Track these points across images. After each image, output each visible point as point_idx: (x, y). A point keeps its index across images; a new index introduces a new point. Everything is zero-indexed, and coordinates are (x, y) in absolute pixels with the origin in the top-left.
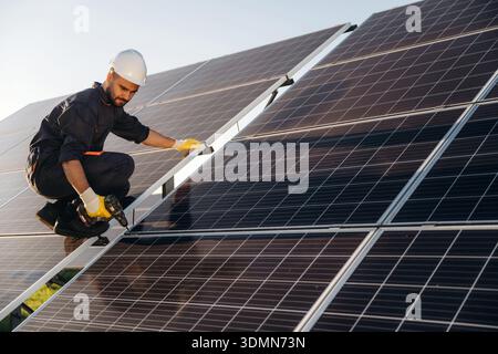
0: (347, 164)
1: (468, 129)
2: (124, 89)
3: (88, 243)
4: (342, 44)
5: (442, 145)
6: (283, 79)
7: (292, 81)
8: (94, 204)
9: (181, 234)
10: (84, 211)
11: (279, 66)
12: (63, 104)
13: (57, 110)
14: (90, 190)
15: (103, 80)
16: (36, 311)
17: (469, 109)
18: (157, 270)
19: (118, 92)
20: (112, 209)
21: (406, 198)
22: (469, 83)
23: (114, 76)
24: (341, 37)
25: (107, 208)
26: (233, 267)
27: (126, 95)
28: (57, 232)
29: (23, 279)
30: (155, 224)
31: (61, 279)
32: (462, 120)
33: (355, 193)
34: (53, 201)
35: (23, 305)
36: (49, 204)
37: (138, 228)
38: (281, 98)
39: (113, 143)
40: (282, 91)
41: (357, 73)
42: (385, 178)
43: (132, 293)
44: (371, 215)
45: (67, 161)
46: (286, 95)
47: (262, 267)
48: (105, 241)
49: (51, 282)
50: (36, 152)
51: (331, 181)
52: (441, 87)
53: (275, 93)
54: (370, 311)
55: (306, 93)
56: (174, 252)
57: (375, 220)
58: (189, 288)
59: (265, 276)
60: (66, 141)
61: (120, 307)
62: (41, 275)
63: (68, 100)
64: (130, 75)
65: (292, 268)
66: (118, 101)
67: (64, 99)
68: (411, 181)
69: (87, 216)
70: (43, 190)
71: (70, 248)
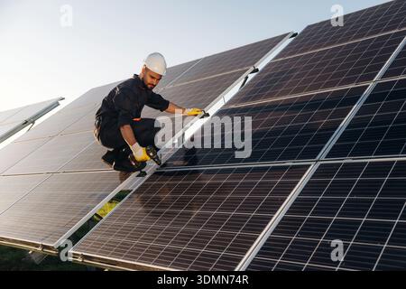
0: (295, 122)
1: (371, 98)
2: (153, 78)
3: (134, 175)
4: (289, 45)
5: (356, 108)
6: (252, 69)
7: (257, 70)
8: (139, 152)
9: (192, 168)
10: (133, 158)
11: (248, 61)
12: (115, 89)
13: (112, 93)
14: (137, 144)
15: (139, 72)
16: (104, 218)
17: (371, 85)
18: (178, 191)
19: (149, 80)
20: (151, 154)
21: (333, 143)
22: (370, 69)
23: (146, 70)
24: (288, 41)
25: (148, 154)
26: (226, 188)
27: (154, 82)
28: (115, 169)
29: (96, 197)
30: (175, 163)
31: (119, 197)
32: (367, 92)
33: (301, 141)
34: (111, 150)
35: (96, 214)
36: (108, 152)
37: (165, 165)
38: (251, 81)
39: (147, 112)
40: (251, 76)
41: (299, 64)
42: (321, 130)
43: (163, 206)
44: (312, 154)
45: (123, 125)
46: (254, 79)
47: (245, 188)
48: (145, 174)
49: (112, 199)
50: (100, 121)
51: (285, 133)
52: (352, 72)
53: (247, 78)
54: (313, 214)
55: (266, 77)
56: (188, 180)
57: (315, 157)
58: (199, 202)
59: (246, 194)
60: (121, 114)
61: (156, 214)
62: (106, 195)
63: (119, 86)
64: (157, 69)
65: (263, 189)
66: (149, 86)
67: (116, 86)
68: (336, 132)
69: (135, 161)
70: (105, 143)
71: (123, 179)
